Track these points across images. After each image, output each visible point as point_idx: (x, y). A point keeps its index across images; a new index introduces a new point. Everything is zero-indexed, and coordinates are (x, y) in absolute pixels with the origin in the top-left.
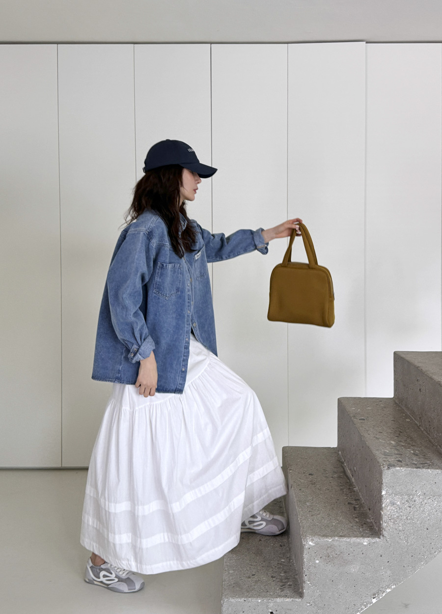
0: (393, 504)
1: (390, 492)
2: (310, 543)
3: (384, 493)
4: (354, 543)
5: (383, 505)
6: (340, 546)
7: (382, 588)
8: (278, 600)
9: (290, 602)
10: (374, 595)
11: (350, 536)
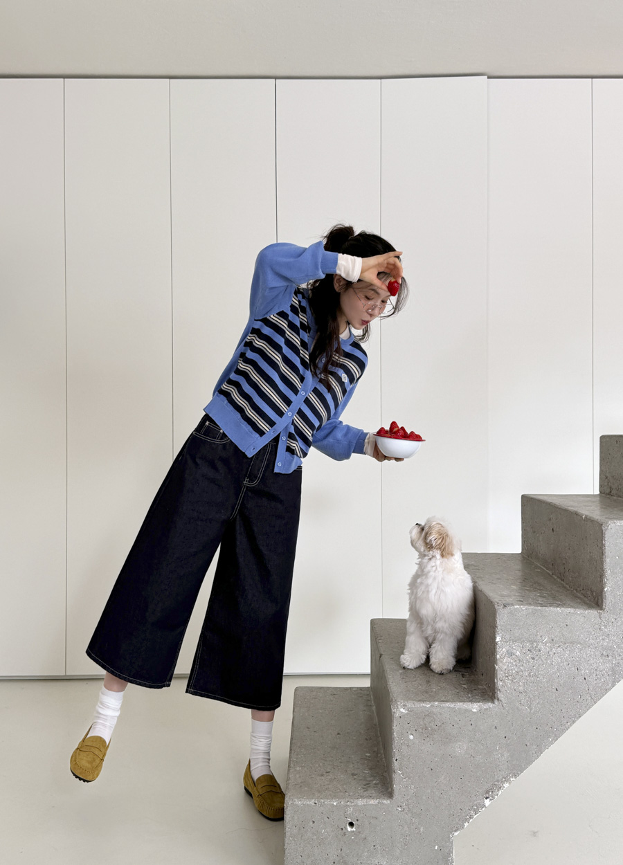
0: (511, 654)
1: (507, 637)
2: (402, 710)
3: (498, 639)
4: (459, 708)
5: (498, 656)
6: (441, 714)
7: (498, 781)
8: (360, 802)
9: (376, 805)
10: (487, 792)
11: (455, 701)
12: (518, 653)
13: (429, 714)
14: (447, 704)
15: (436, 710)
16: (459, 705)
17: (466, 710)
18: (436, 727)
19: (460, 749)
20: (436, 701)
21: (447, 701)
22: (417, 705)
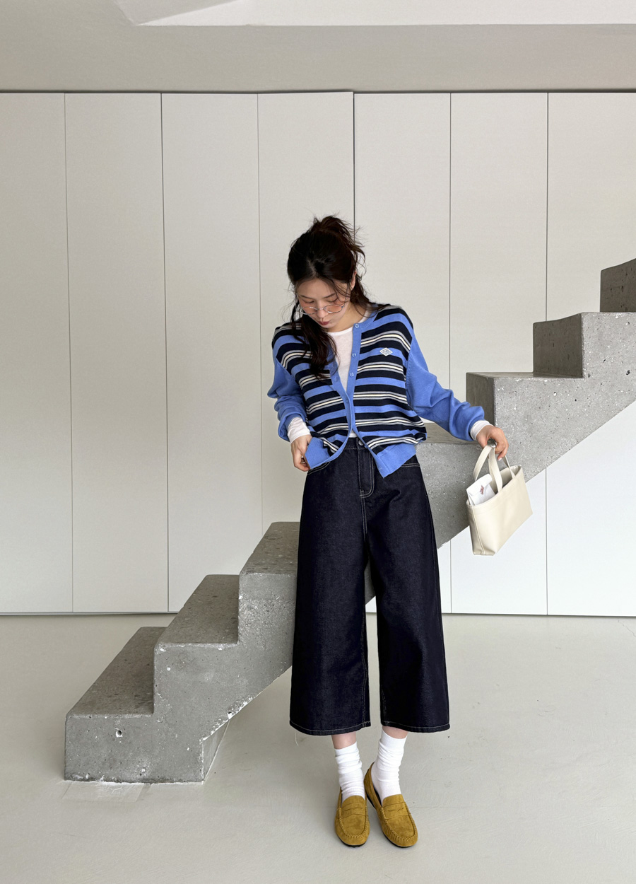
0: (250, 608)
1: (248, 596)
2: (162, 650)
3: (240, 597)
4: (208, 648)
5: (240, 610)
6: (193, 652)
7: (238, 700)
8: (127, 716)
9: (139, 718)
10: (230, 708)
11: (206, 642)
12: (256, 607)
13: (184, 653)
14: (198, 645)
15: (189, 650)
16: (208, 645)
17: (214, 649)
18: (188, 662)
19: (208, 677)
20: (189, 642)
21: (199, 643)
22: (174, 646)
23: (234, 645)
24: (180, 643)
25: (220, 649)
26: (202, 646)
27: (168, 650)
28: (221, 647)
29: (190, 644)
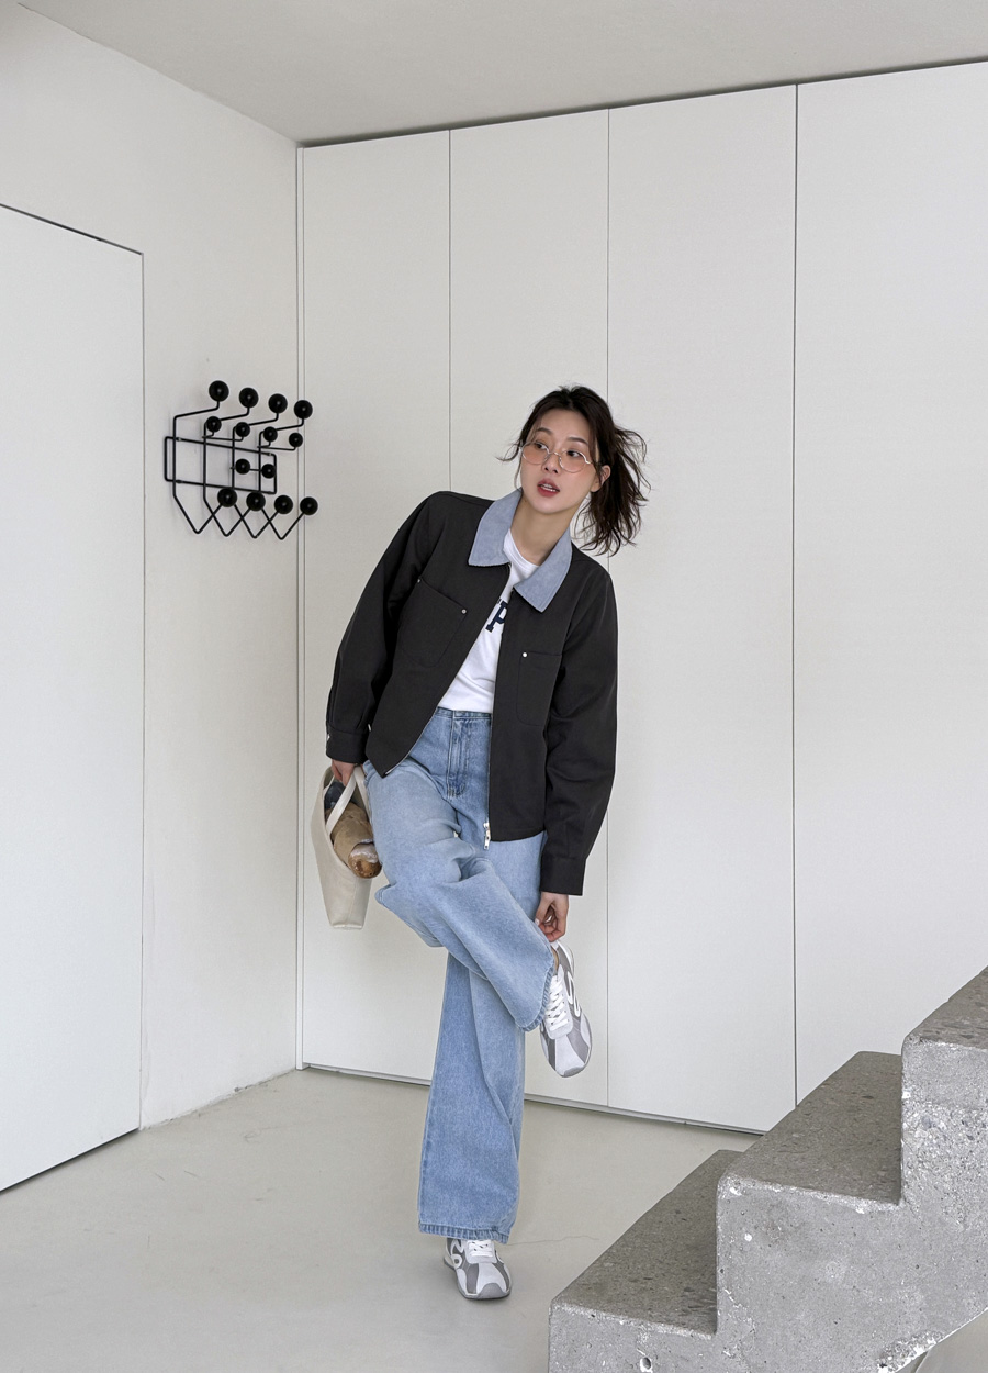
0: (928, 1124)
1: (923, 1095)
2: (732, 1190)
3: (906, 1095)
4: (834, 1205)
5: (905, 1125)
6: (799, 1208)
7: (901, 1339)
8: (663, 1329)
9: (687, 1339)
10: (884, 1355)
11: (829, 1190)
12: (942, 1125)
14: (812, 1193)
15: (792, 1200)
16: (834, 1198)
17: (845, 1209)
18: (791, 1229)
19: (834, 1271)
20: (793, 1185)
21: (814, 1189)
22: (759, 1186)
23: (891, 1207)
24: (773, 1182)
25: (861, 1211)
26: (820, 1196)
27: (746, 1193)
28: (862, 1206)
29: (794, 1189)
